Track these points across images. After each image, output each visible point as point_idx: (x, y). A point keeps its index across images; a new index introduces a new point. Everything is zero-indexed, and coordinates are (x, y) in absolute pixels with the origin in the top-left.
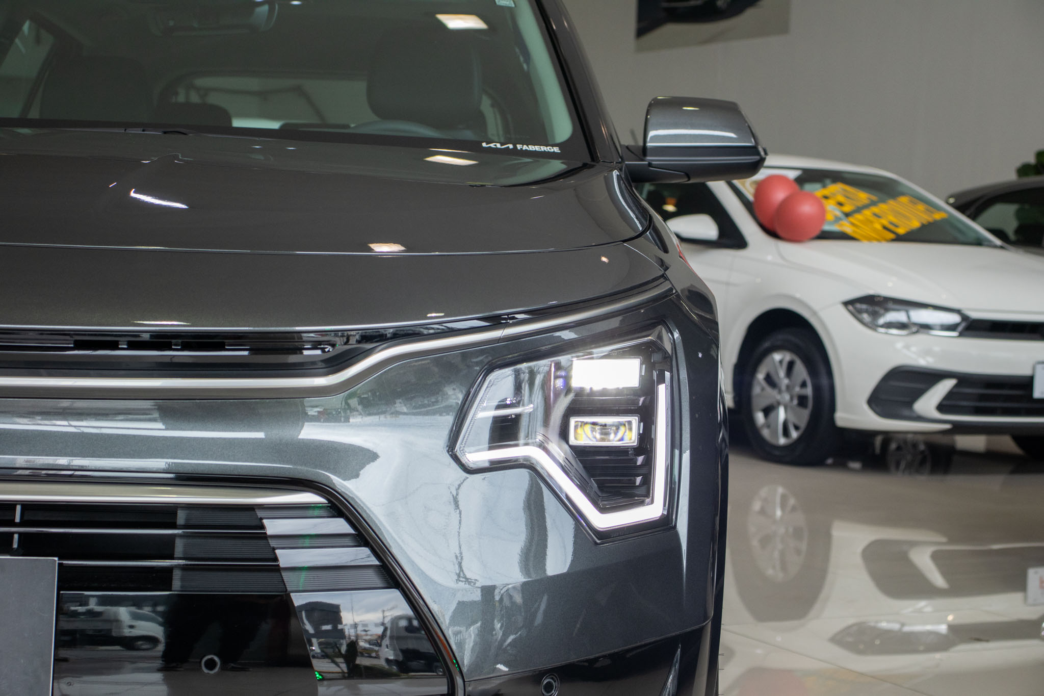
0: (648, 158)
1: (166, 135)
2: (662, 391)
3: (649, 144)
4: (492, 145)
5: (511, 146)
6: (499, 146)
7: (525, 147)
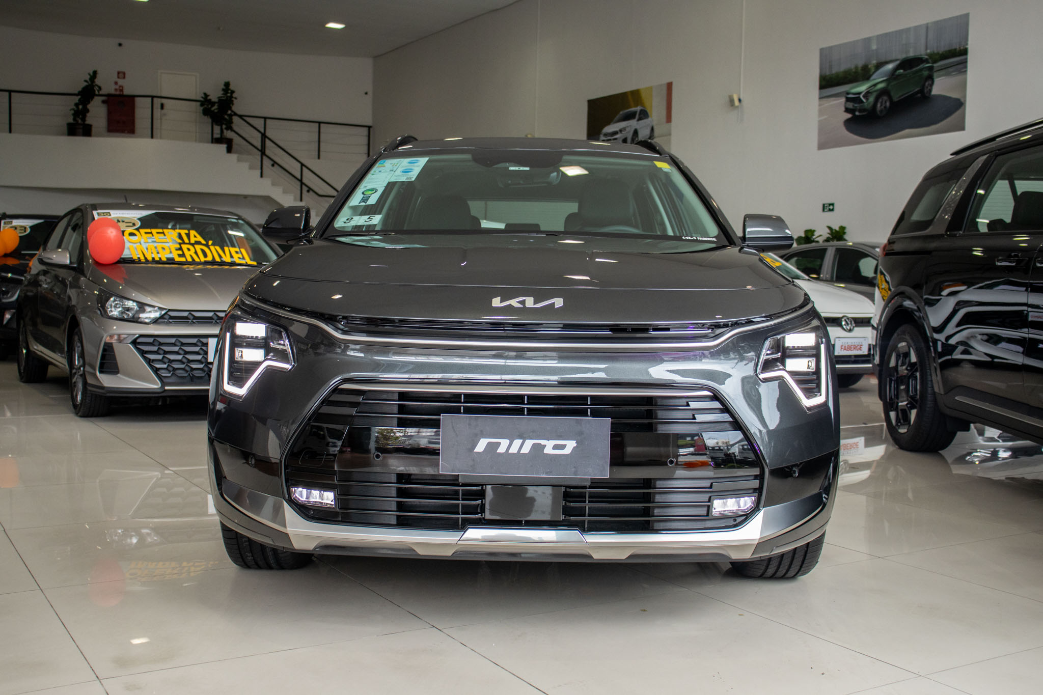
0: (747, 242)
1: (548, 236)
2: (823, 347)
3: (747, 236)
4: (687, 238)
5: (695, 238)
6: (690, 238)
7: (701, 239)
